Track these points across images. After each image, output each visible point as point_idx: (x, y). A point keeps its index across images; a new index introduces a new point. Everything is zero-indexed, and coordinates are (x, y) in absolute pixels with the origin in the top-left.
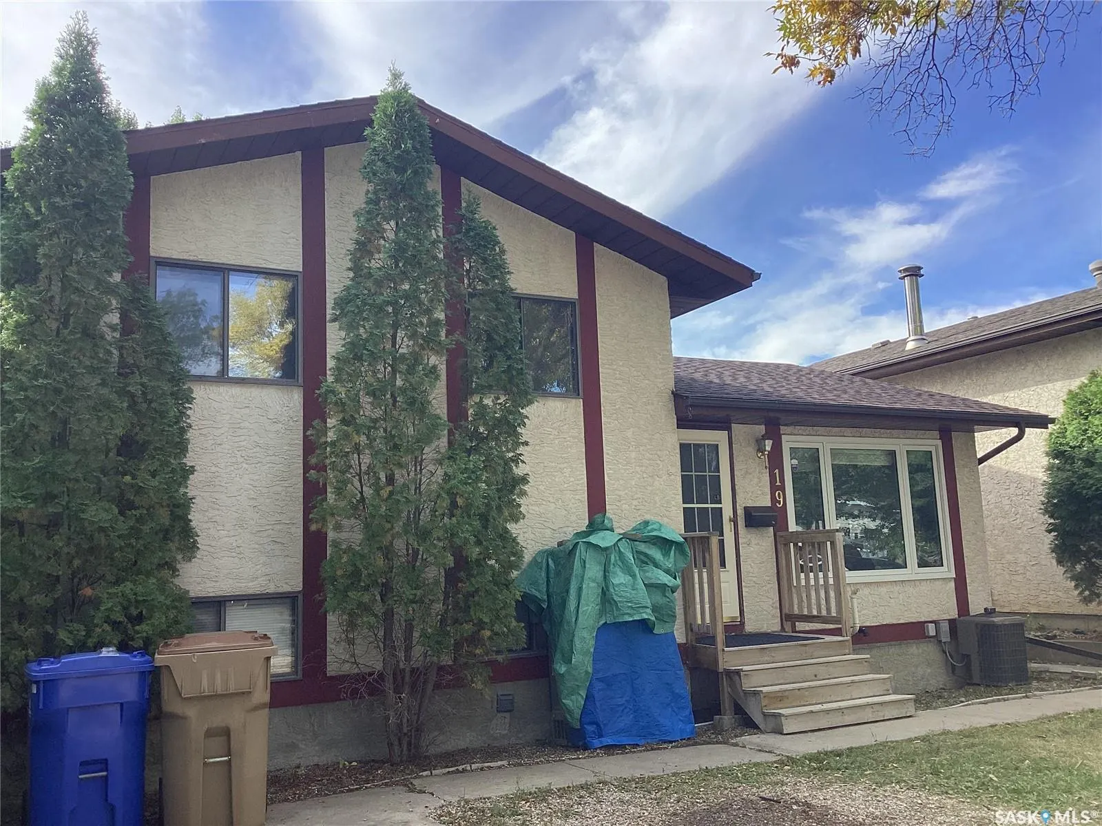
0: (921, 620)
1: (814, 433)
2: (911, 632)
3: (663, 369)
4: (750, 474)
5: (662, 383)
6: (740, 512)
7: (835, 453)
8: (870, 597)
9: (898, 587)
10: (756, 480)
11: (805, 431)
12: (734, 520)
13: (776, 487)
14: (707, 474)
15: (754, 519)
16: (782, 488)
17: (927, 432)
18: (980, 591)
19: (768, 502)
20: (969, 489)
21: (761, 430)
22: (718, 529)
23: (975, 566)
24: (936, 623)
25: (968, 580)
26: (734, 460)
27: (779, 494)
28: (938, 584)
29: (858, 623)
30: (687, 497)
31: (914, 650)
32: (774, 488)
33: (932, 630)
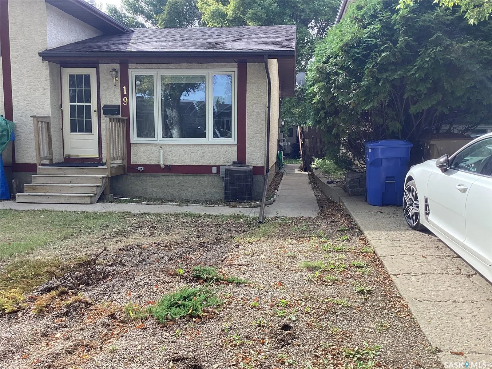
0: (210, 165)
1: (150, 67)
2: (205, 170)
3: (41, 40)
4: (109, 89)
5: (41, 46)
6: (102, 107)
7: (163, 77)
8: (178, 151)
9: (198, 148)
10: (112, 92)
11: (144, 66)
12: (99, 111)
13: (124, 95)
14: (76, 89)
15: (110, 110)
16: (127, 96)
17: (229, 64)
18: (256, 152)
19: (119, 102)
20: (256, 96)
21: (117, 66)
22: (89, 115)
23: (254, 139)
24: (218, 167)
25: (247, 146)
26: (100, 82)
27: (125, 99)
28: (225, 148)
29: (169, 163)
30: (72, 100)
31: (205, 179)
32: (122, 96)
33: (214, 170)
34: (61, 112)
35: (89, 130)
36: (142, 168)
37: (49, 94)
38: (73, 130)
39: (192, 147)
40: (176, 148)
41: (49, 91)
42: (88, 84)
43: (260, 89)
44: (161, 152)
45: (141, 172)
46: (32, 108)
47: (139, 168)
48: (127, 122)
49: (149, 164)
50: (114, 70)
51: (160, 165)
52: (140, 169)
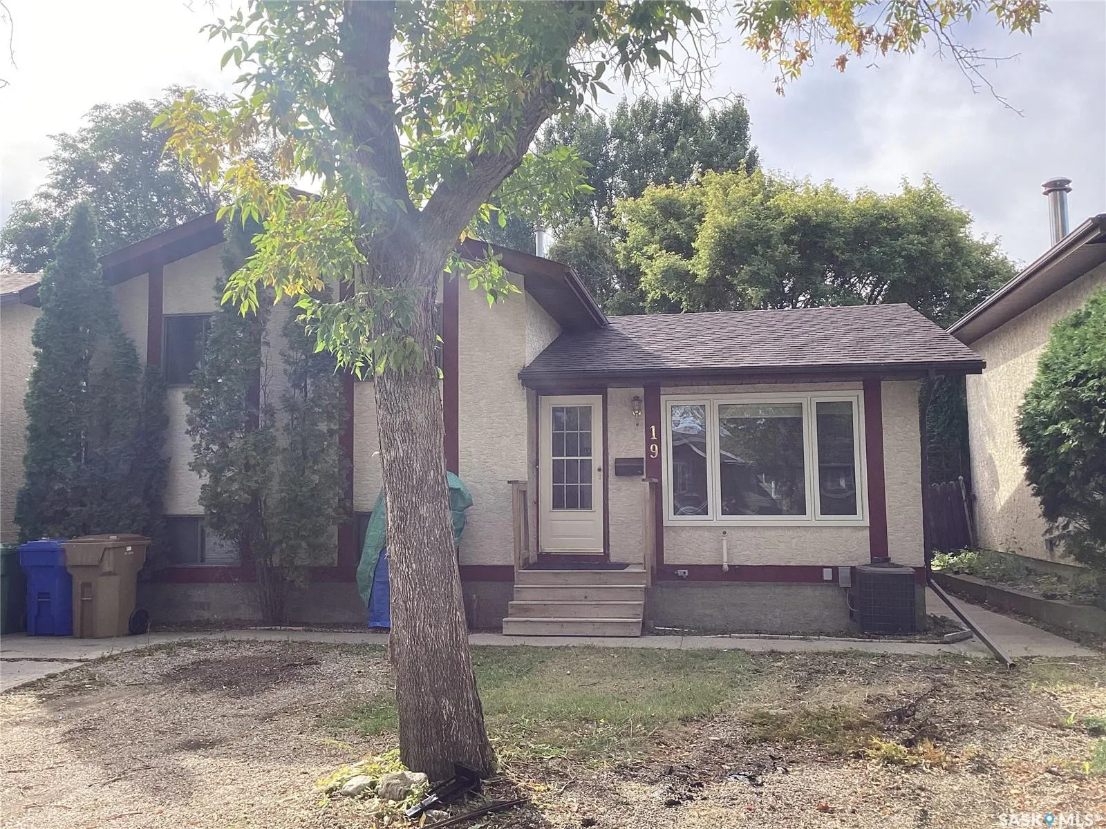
0: (819, 564)
1: (699, 392)
2: (808, 575)
3: (515, 351)
4: (625, 430)
5: (514, 362)
6: (611, 462)
7: (722, 408)
8: (753, 540)
9: (791, 532)
10: (630, 436)
11: (688, 390)
12: (605, 470)
13: (652, 441)
14: (565, 432)
15: (627, 468)
16: (658, 442)
17: (845, 383)
18: (907, 541)
19: (641, 454)
20: (902, 438)
21: (640, 392)
22: (587, 477)
23: (902, 517)
24: (835, 569)
25: (889, 530)
26: (609, 419)
27: (654, 447)
28: (845, 532)
29: (736, 563)
30: (557, 451)
31: (808, 594)
32: (649, 441)
33: (828, 574)
34: (535, 472)
35: (586, 504)
36: (686, 571)
37: (526, 442)
38: (558, 503)
39: (781, 532)
40: (750, 534)
41: (526, 437)
42: (587, 424)
43: (908, 426)
44: (725, 542)
45: (684, 580)
46: (495, 467)
47: (680, 572)
48: (657, 489)
49: (699, 563)
50: (636, 398)
51: (722, 566)
52: (682, 574)
